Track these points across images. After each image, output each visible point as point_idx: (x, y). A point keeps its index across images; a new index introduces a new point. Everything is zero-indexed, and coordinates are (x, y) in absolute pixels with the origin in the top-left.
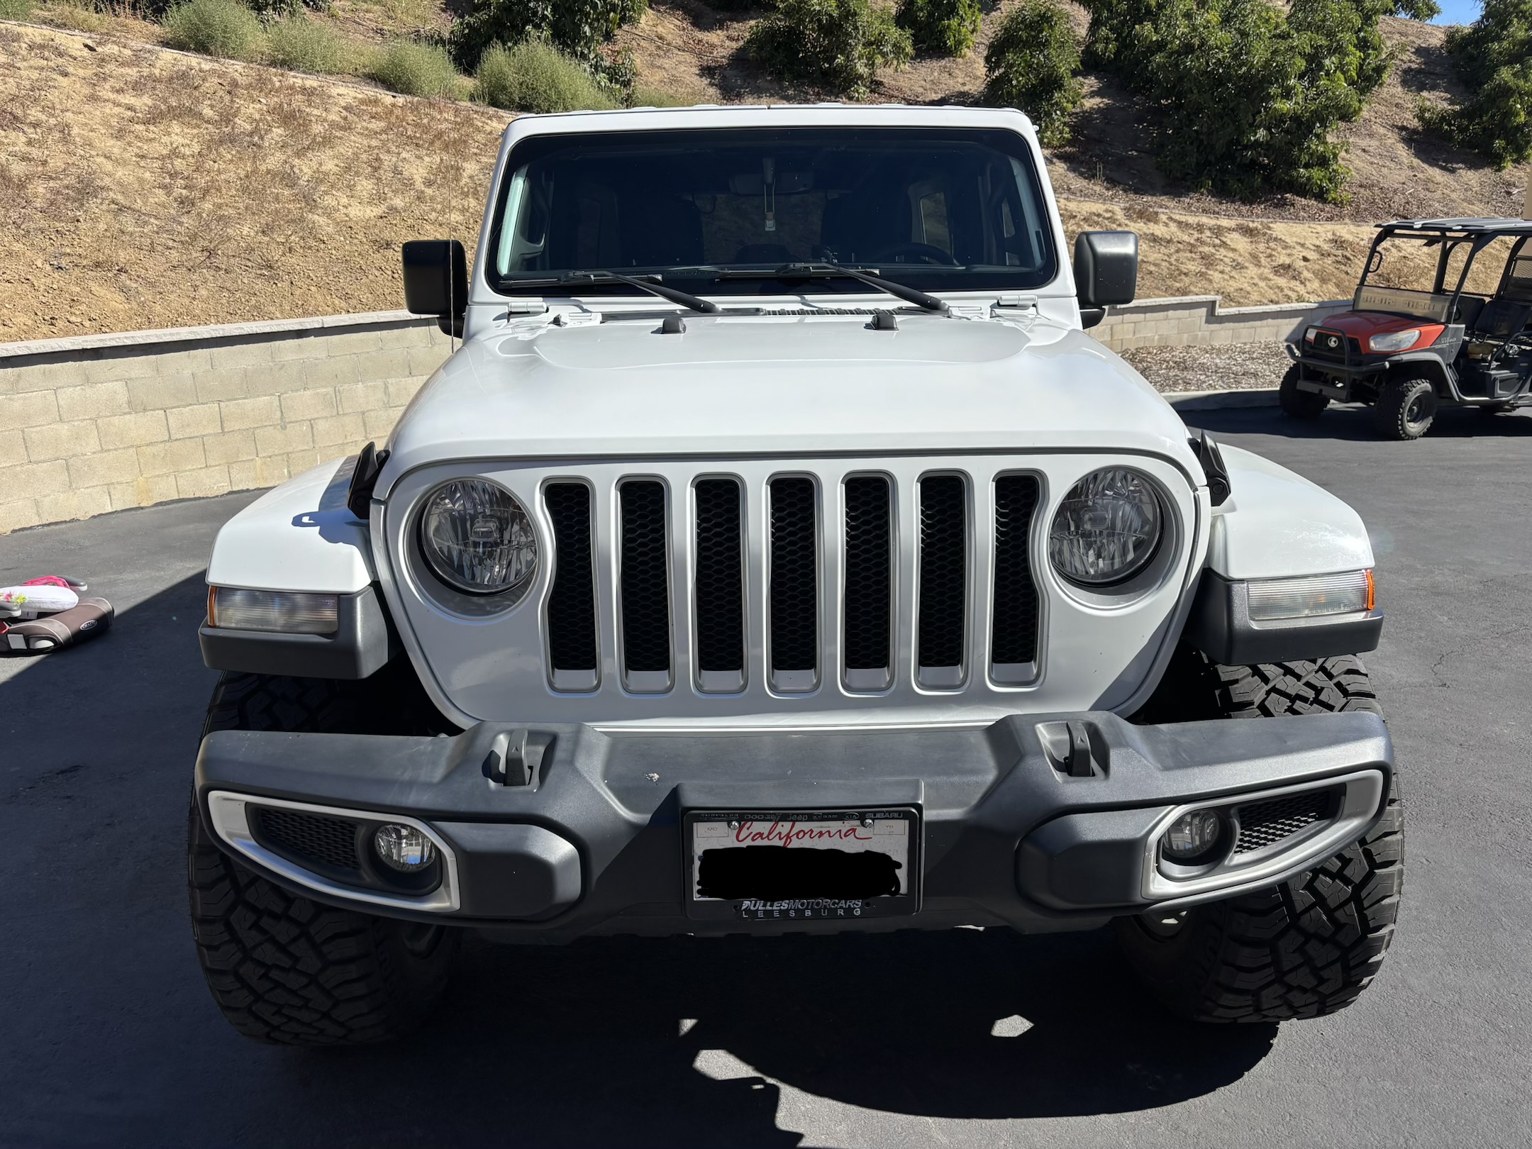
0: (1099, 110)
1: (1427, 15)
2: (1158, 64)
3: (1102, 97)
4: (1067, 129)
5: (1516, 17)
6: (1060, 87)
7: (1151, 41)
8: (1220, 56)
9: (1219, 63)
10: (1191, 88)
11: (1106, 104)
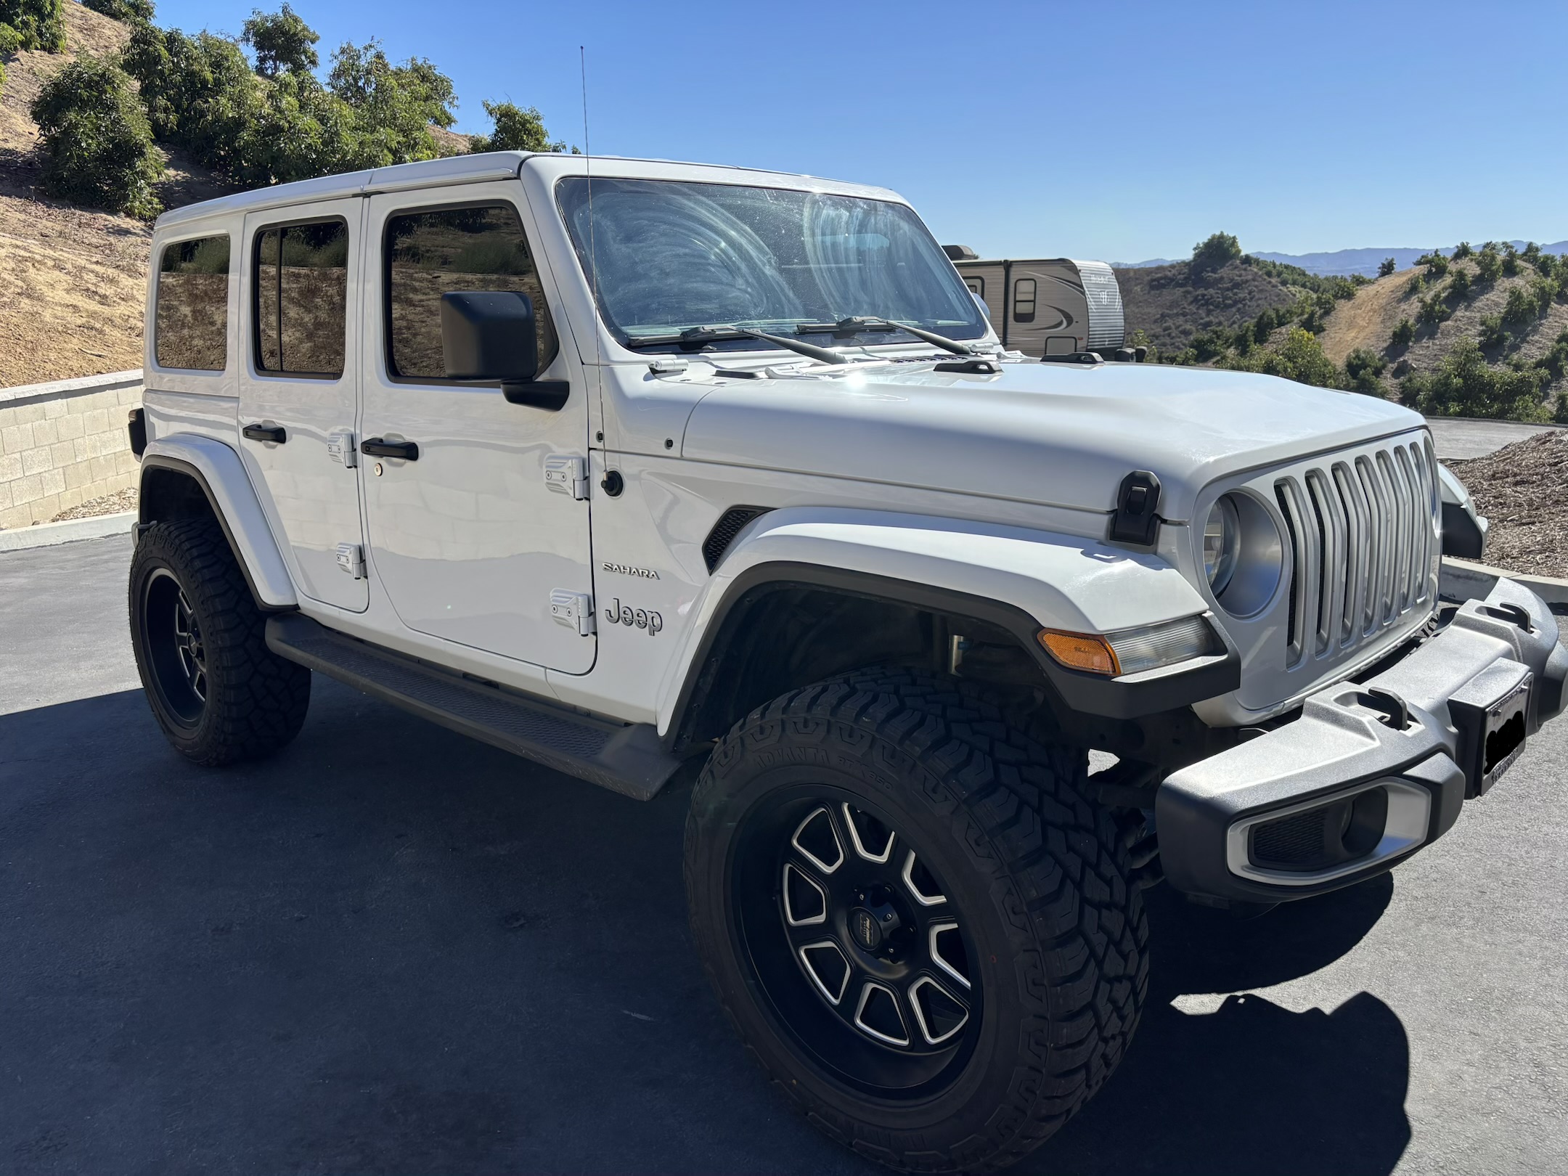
0: (177, 183)
1: (447, 124)
2: (246, 142)
3: (176, 169)
4: (156, 200)
5: (525, 134)
6: (142, 154)
7: (228, 118)
8: (309, 141)
9: (309, 147)
10: (288, 170)
11: (183, 177)
